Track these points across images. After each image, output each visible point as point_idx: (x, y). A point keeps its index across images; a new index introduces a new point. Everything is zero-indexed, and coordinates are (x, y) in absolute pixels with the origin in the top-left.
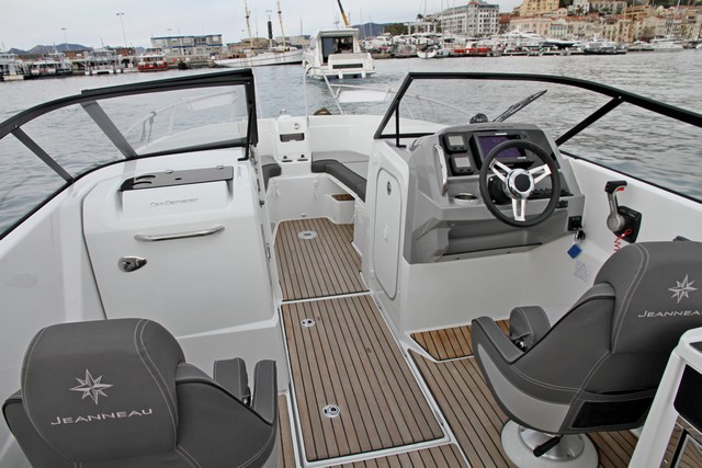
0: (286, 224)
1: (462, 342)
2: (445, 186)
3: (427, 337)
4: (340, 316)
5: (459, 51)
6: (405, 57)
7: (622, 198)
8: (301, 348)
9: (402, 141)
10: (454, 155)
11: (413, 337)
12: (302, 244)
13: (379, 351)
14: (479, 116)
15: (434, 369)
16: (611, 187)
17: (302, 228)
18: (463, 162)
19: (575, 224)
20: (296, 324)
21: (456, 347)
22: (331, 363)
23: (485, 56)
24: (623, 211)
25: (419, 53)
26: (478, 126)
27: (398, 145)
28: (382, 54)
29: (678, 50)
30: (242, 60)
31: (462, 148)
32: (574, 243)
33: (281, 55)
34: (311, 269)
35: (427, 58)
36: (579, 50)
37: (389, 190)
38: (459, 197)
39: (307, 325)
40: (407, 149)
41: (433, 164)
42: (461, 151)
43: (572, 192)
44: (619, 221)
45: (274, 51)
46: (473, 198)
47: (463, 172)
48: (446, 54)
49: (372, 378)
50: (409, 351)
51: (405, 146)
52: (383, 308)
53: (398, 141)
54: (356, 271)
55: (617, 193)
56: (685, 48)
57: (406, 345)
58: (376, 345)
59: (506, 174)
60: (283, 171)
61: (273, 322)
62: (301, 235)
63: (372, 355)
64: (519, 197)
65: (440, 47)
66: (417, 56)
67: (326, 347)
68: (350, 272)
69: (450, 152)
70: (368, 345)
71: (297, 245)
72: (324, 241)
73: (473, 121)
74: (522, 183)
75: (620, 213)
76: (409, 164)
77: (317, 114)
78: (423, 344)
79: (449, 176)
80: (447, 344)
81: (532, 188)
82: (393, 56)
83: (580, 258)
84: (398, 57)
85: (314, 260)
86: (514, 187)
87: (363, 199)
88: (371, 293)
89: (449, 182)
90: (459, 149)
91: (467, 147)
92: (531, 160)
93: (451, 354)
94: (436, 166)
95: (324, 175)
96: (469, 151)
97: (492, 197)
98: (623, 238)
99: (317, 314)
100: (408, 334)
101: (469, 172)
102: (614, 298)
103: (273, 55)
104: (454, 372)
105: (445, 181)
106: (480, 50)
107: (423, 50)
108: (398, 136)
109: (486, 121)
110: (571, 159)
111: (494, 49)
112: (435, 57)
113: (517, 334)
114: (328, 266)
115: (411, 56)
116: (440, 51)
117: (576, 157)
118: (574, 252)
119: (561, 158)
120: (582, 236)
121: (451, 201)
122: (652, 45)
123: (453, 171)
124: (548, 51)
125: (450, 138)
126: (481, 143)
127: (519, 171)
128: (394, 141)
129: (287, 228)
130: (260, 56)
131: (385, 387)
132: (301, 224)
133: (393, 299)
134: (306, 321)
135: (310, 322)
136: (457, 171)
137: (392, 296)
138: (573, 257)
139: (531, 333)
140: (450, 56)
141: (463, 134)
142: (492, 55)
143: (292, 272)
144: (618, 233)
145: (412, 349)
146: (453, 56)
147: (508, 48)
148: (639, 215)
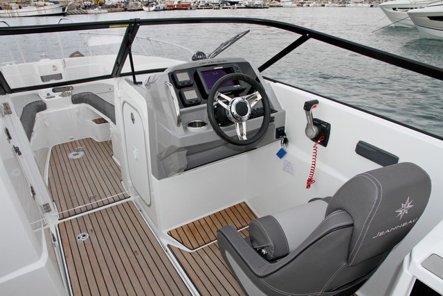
0: (58, 148)
1: (208, 230)
2: (179, 117)
3: (181, 232)
4: (109, 224)
5: (170, 6)
6: (134, 10)
7: (316, 113)
8: (79, 264)
9: (138, 78)
10: (183, 89)
11: (170, 234)
12: (72, 163)
13: (144, 252)
14: (199, 53)
15: (189, 258)
16: (308, 106)
17: (71, 149)
18: (191, 95)
19: (281, 133)
20: (73, 240)
21: (204, 235)
22: (106, 272)
23: (187, 9)
24: (317, 123)
25: (144, 8)
26: (199, 63)
27: (135, 83)
28: (118, 8)
29: (294, 7)
30: (9, 11)
31: (189, 82)
32: (280, 147)
33: (42, 8)
34: (81, 185)
35: (149, 11)
36: (243, 6)
37: (133, 120)
38: (192, 125)
39: (82, 239)
40: (143, 85)
41: (166, 97)
42: (188, 86)
43: (276, 109)
44: (314, 131)
45: (36, 5)
46: (203, 124)
47: (192, 103)
48: (161, 8)
49: (143, 279)
50: (168, 246)
51: (141, 83)
52: (144, 211)
53: (134, 78)
54: (118, 181)
55: (313, 110)
56: (298, 6)
57: (166, 241)
58: (142, 246)
59: (227, 103)
60: (48, 106)
61: (42, 262)
62: (71, 156)
63: (139, 256)
64: (240, 121)
65: (157, 3)
66: (142, 10)
67: (100, 258)
68: (113, 182)
69: (179, 87)
70: (135, 248)
71: (68, 165)
72: (90, 158)
73: (194, 59)
74: (242, 108)
75: (315, 124)
76: (146, 99)
77: (72, 56)
78: (179, 239)
79: (181, 108)
80: (197, 235)
81: (249, 112)
82: (126, 10)
83: (285, 158)
84: (129, 11)
85: (83, 177)
86: (235, 113)
87: (115, 122)
88: (132, 199)
89: (181, 113)
90: (186, 83)
91: (193, 81)
92: (243, 87)
93: (201, 242)
94: (168, 98)
95: (83, 105)
96: (195, 85)
97: (218, 121)
98: (319, 143)
99: (90, 227)
100: (165, 232)
101: (197, 103)
102: (352, 225)
103: (35, 9)
104: (206, 258)
105: (178, 113)
106: (183, 6)
107: (147, 5)
108: (133, 73)
109: (205, 58)
110: (272, 83)
111: (192, 4)
112: (155, 10)
113: (259, 244)
114: (95, 179)
115: (139, 10)
116: (158, 6)
117: (275, 82)
118: (281, 154)
119: (264, 83)
120: (286, 141)
121: (185, 129)
122: (281, 4)
123: (183, 103)
124: (225, 6)
125: (177, 75)
126: (203, 76)
127: (237, 100)
128: (131, 78)
129: (58, 151)
130: (24, 9)
131: (154, 285)
132: (70, 146)
133: (149, 206)
134: (80, 235)
135: (84, 236)
136: (180, 84)
137: (149, 204)
138: (281, 158)
139: (271, 244)
140: (164, 10)
141: (188, 70)
142: (191, 9)
143: (65, 191)
144: (315, 139)
145: (171, 244)
146: (166, 10)
147: (201, 4)
148: (328, 125)
